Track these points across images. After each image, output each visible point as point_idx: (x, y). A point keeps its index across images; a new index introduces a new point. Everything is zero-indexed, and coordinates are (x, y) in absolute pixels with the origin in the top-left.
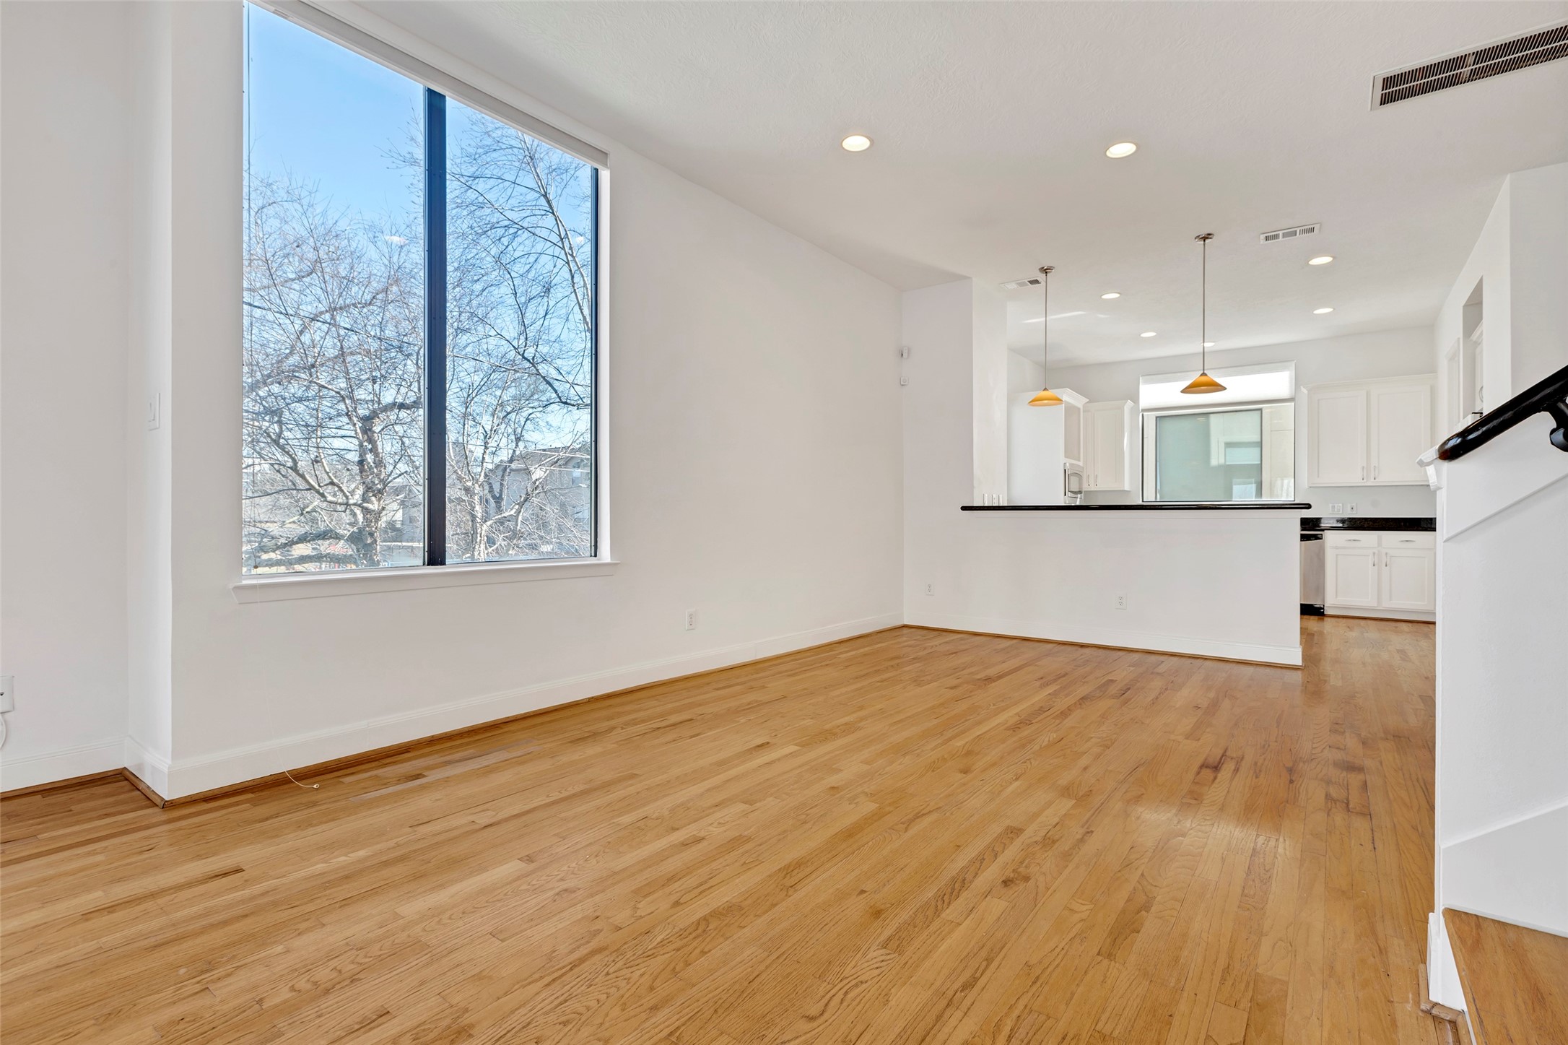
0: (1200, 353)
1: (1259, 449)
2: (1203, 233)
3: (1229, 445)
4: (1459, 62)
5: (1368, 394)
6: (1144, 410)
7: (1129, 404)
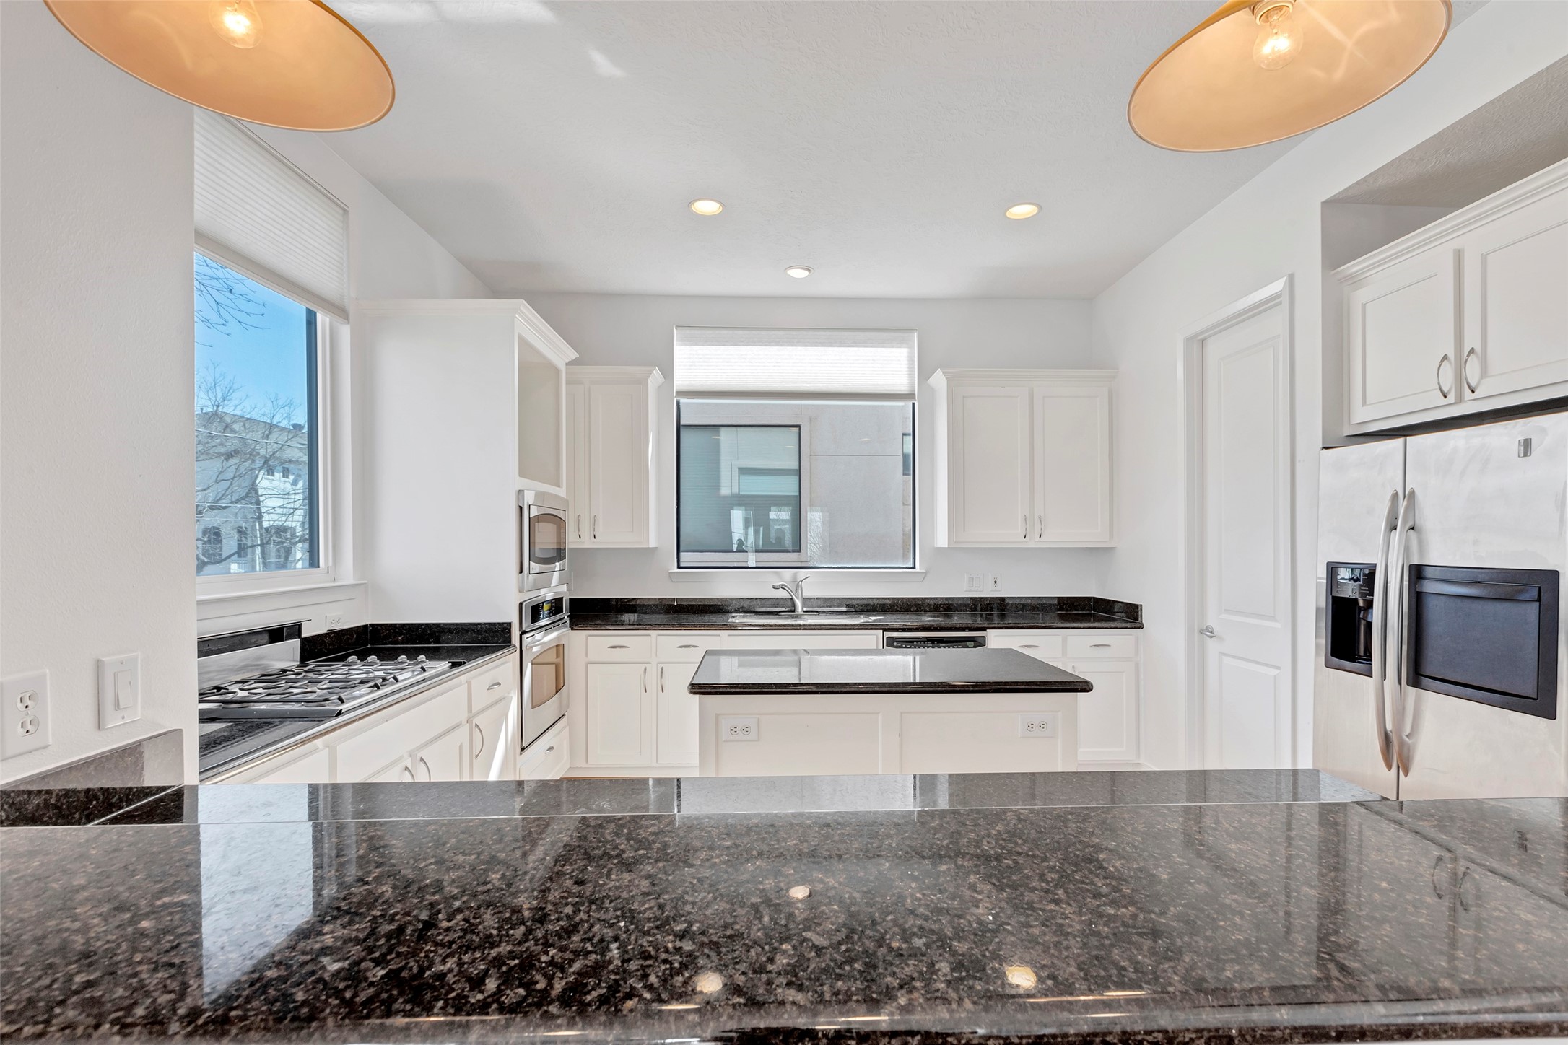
3: (743, 471)
6: (681, 393)
7: (656, 377)
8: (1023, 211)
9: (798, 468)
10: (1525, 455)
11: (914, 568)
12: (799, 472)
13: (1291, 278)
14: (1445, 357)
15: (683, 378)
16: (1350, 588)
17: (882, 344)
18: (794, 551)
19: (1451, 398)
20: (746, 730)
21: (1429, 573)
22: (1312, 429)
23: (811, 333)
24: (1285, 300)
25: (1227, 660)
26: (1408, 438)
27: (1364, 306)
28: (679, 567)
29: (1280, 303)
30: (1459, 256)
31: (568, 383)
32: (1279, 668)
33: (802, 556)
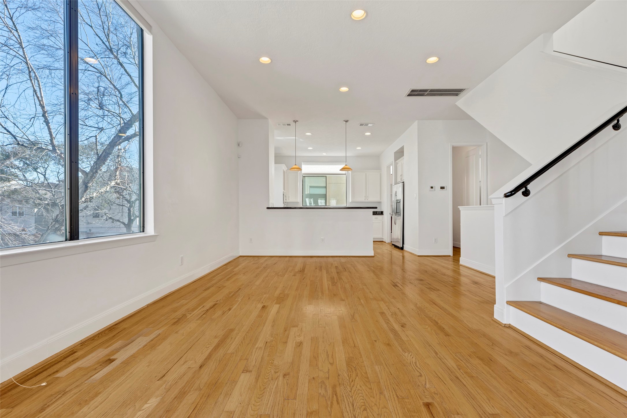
0: (345, 156)
1: (326, 189)
2: (346, 119)
4: (425, 91)
5: (366, 174)
17: (340, 164)
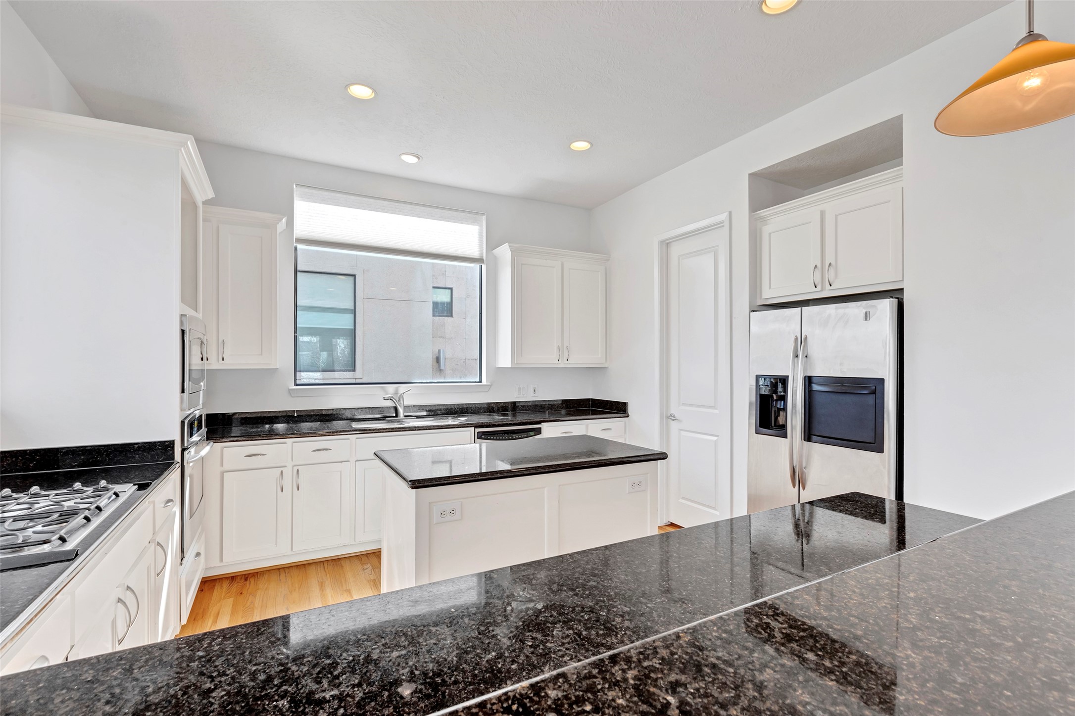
6: (300, 241)
7: (282, 224)
8: (581, 146)
9: (353, 308)
10: (866, 320)
11: (481, 382)
12: (354, 312)
13: (730, 213)
14: (816, 266)
15: (302, 228)
16: (764, 389)
17: (460, 221)
18: (350, 371)
19: (819, 288)
20: (452, 512)
21: (814, 380)
22: (743, 302)
23: (409, 206)
24: (727, 224)
25: (683, 433)
26: (803, 308)
27: (770, 234)
28: (296, 385)
29: (723, 226)
30: (822, 213)
31: (204, 220)
32: (717, 436)
33: (359, 374)
